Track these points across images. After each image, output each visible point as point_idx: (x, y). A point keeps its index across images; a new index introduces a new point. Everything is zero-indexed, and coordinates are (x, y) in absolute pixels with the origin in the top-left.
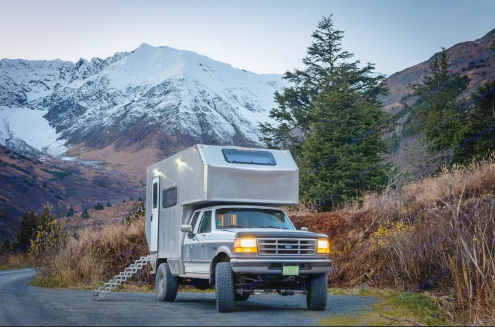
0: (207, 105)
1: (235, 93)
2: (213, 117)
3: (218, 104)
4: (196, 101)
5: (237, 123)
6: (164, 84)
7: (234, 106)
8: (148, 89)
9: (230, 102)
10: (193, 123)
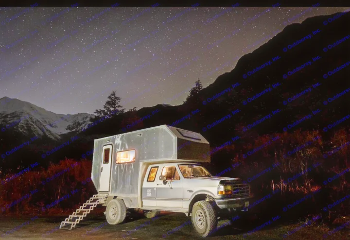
0: (32, 123)
1: (45, 119)
2: (35, 128)
3: (38, 123)
4: (28, 121)
5: (45, 131)
6: (13, 113)
7: (44, 124)
8: (5, 115)
9: (43, 123)
10: (25, 130)
